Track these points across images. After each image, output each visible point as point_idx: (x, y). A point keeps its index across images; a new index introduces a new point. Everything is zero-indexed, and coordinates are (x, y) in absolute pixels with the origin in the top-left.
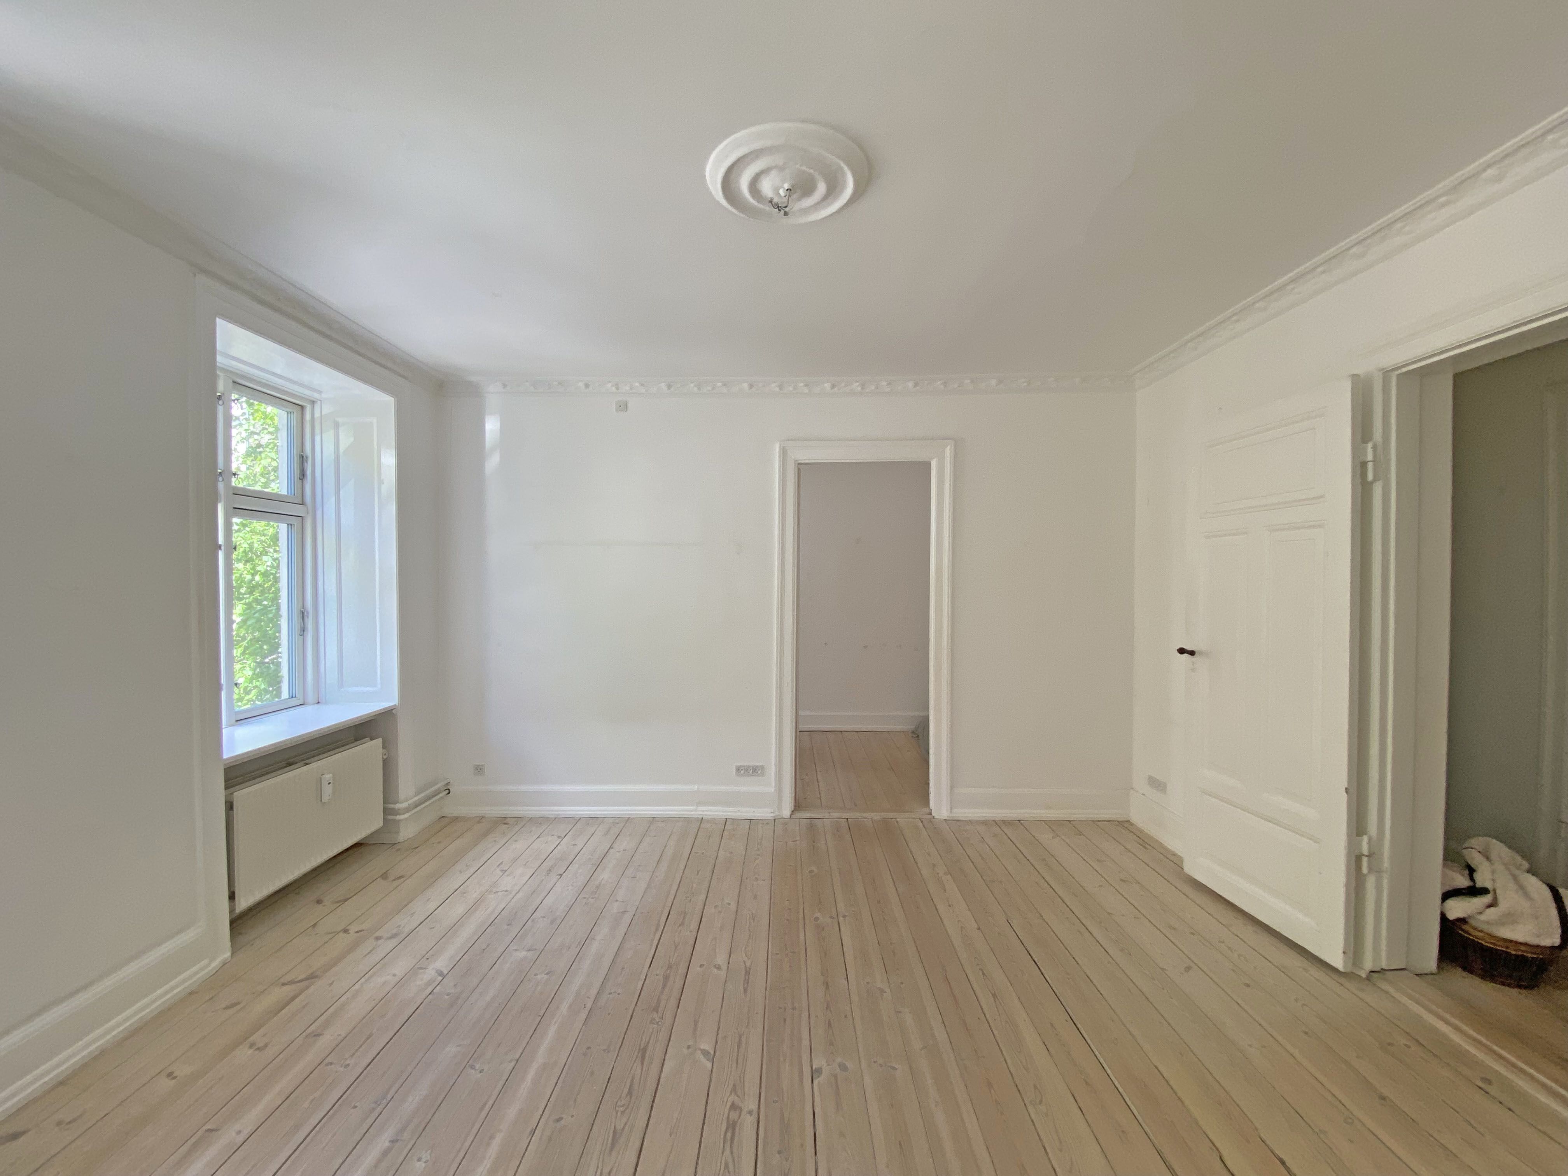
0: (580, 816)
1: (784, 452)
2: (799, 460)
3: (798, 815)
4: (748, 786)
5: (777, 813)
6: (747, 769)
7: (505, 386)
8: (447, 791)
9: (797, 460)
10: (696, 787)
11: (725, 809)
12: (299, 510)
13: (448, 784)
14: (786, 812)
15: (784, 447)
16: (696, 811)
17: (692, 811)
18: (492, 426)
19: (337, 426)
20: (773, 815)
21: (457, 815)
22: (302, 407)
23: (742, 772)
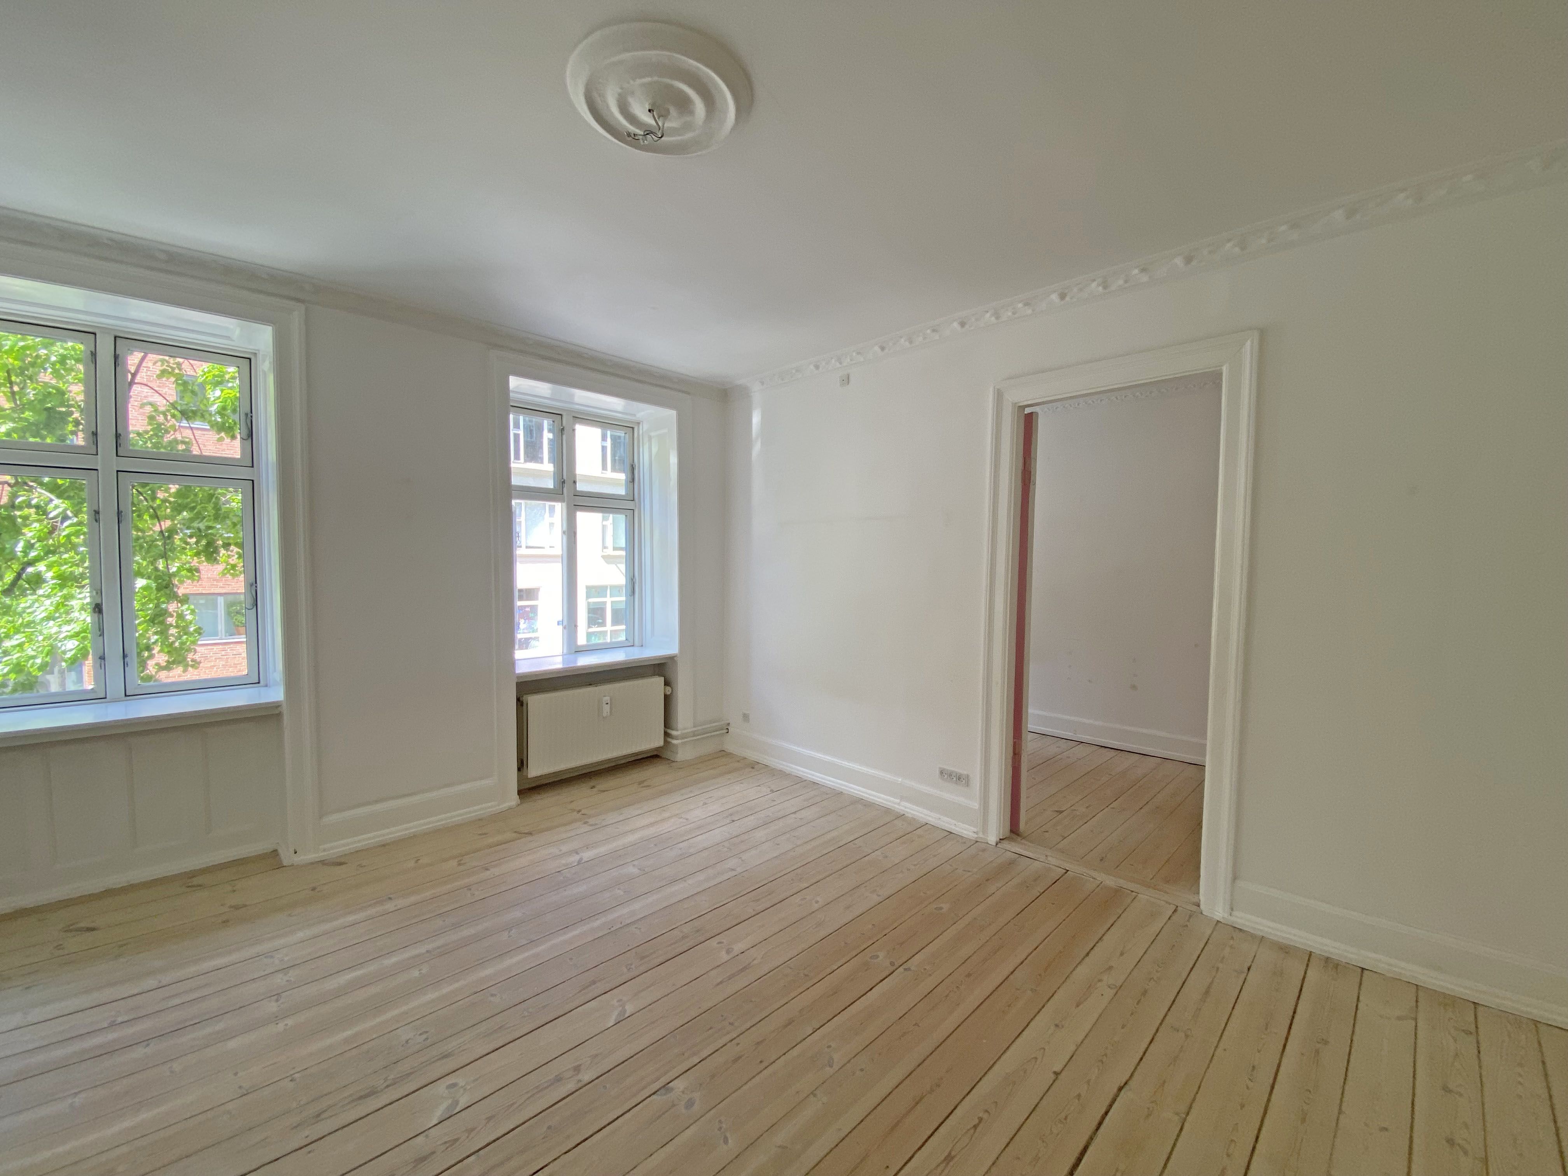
0: (806, 779)
1: (999, 396)
2: (1019, 403)
3: (1006, 845)
4: (951, 794)
5: (981, 835)
6: (950, 775)
7: (763, 383)
8: (726, 731)
9: (1016, 403)
10: (900, 780)
11: (926, 812)
12: (630, 505)
13: (729, 724)
14: (992, 839)
15: (998, 389)
16: (899, 804)
17: (895, 804)
18: (756, 419)
19: (650, 438)
20: (976, 836)
21: (731, 752)
22: (633, 428)
23: (946, 777)
